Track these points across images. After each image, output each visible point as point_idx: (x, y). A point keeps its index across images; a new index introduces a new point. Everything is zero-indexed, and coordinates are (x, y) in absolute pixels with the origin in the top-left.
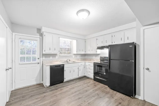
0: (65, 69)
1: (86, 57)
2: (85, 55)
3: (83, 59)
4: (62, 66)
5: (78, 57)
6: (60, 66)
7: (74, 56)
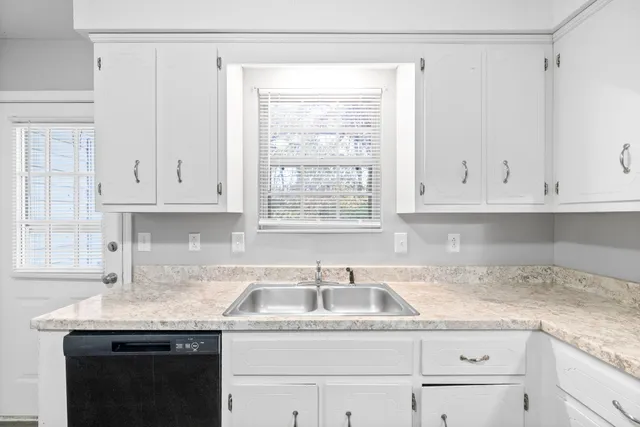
0: (229, 384)
1: (564, 251)
2: (547, 227)
3: (515, 271)
4: (193, 347)
5: (454, 248)
6: (166, 347)
7: (401, 237)
